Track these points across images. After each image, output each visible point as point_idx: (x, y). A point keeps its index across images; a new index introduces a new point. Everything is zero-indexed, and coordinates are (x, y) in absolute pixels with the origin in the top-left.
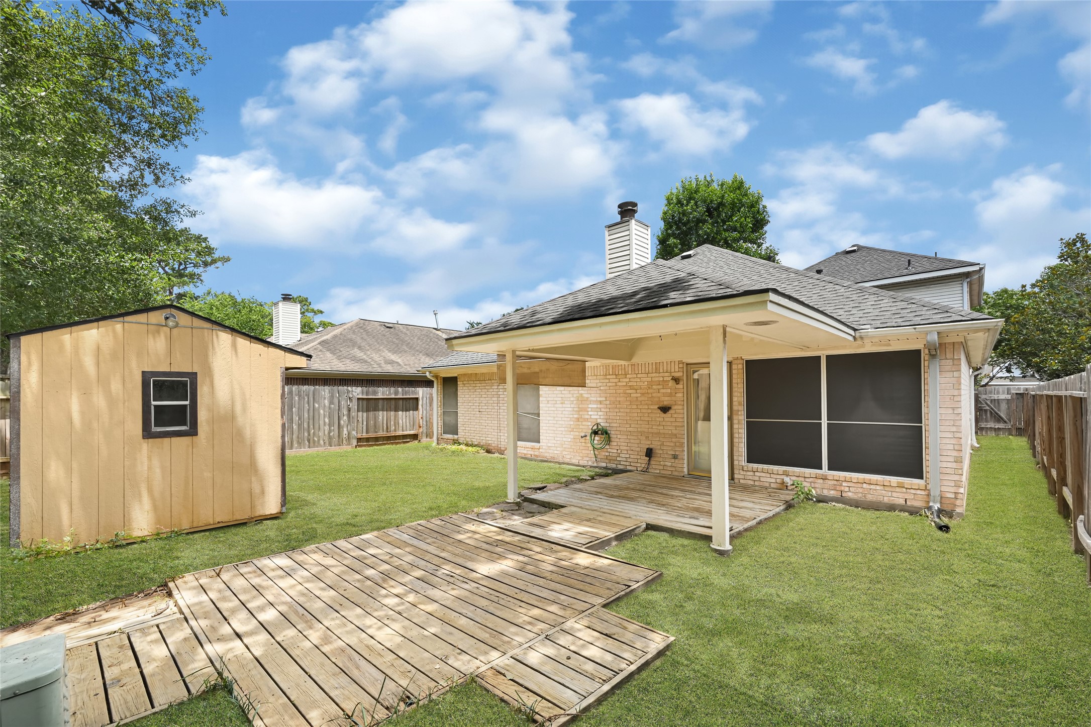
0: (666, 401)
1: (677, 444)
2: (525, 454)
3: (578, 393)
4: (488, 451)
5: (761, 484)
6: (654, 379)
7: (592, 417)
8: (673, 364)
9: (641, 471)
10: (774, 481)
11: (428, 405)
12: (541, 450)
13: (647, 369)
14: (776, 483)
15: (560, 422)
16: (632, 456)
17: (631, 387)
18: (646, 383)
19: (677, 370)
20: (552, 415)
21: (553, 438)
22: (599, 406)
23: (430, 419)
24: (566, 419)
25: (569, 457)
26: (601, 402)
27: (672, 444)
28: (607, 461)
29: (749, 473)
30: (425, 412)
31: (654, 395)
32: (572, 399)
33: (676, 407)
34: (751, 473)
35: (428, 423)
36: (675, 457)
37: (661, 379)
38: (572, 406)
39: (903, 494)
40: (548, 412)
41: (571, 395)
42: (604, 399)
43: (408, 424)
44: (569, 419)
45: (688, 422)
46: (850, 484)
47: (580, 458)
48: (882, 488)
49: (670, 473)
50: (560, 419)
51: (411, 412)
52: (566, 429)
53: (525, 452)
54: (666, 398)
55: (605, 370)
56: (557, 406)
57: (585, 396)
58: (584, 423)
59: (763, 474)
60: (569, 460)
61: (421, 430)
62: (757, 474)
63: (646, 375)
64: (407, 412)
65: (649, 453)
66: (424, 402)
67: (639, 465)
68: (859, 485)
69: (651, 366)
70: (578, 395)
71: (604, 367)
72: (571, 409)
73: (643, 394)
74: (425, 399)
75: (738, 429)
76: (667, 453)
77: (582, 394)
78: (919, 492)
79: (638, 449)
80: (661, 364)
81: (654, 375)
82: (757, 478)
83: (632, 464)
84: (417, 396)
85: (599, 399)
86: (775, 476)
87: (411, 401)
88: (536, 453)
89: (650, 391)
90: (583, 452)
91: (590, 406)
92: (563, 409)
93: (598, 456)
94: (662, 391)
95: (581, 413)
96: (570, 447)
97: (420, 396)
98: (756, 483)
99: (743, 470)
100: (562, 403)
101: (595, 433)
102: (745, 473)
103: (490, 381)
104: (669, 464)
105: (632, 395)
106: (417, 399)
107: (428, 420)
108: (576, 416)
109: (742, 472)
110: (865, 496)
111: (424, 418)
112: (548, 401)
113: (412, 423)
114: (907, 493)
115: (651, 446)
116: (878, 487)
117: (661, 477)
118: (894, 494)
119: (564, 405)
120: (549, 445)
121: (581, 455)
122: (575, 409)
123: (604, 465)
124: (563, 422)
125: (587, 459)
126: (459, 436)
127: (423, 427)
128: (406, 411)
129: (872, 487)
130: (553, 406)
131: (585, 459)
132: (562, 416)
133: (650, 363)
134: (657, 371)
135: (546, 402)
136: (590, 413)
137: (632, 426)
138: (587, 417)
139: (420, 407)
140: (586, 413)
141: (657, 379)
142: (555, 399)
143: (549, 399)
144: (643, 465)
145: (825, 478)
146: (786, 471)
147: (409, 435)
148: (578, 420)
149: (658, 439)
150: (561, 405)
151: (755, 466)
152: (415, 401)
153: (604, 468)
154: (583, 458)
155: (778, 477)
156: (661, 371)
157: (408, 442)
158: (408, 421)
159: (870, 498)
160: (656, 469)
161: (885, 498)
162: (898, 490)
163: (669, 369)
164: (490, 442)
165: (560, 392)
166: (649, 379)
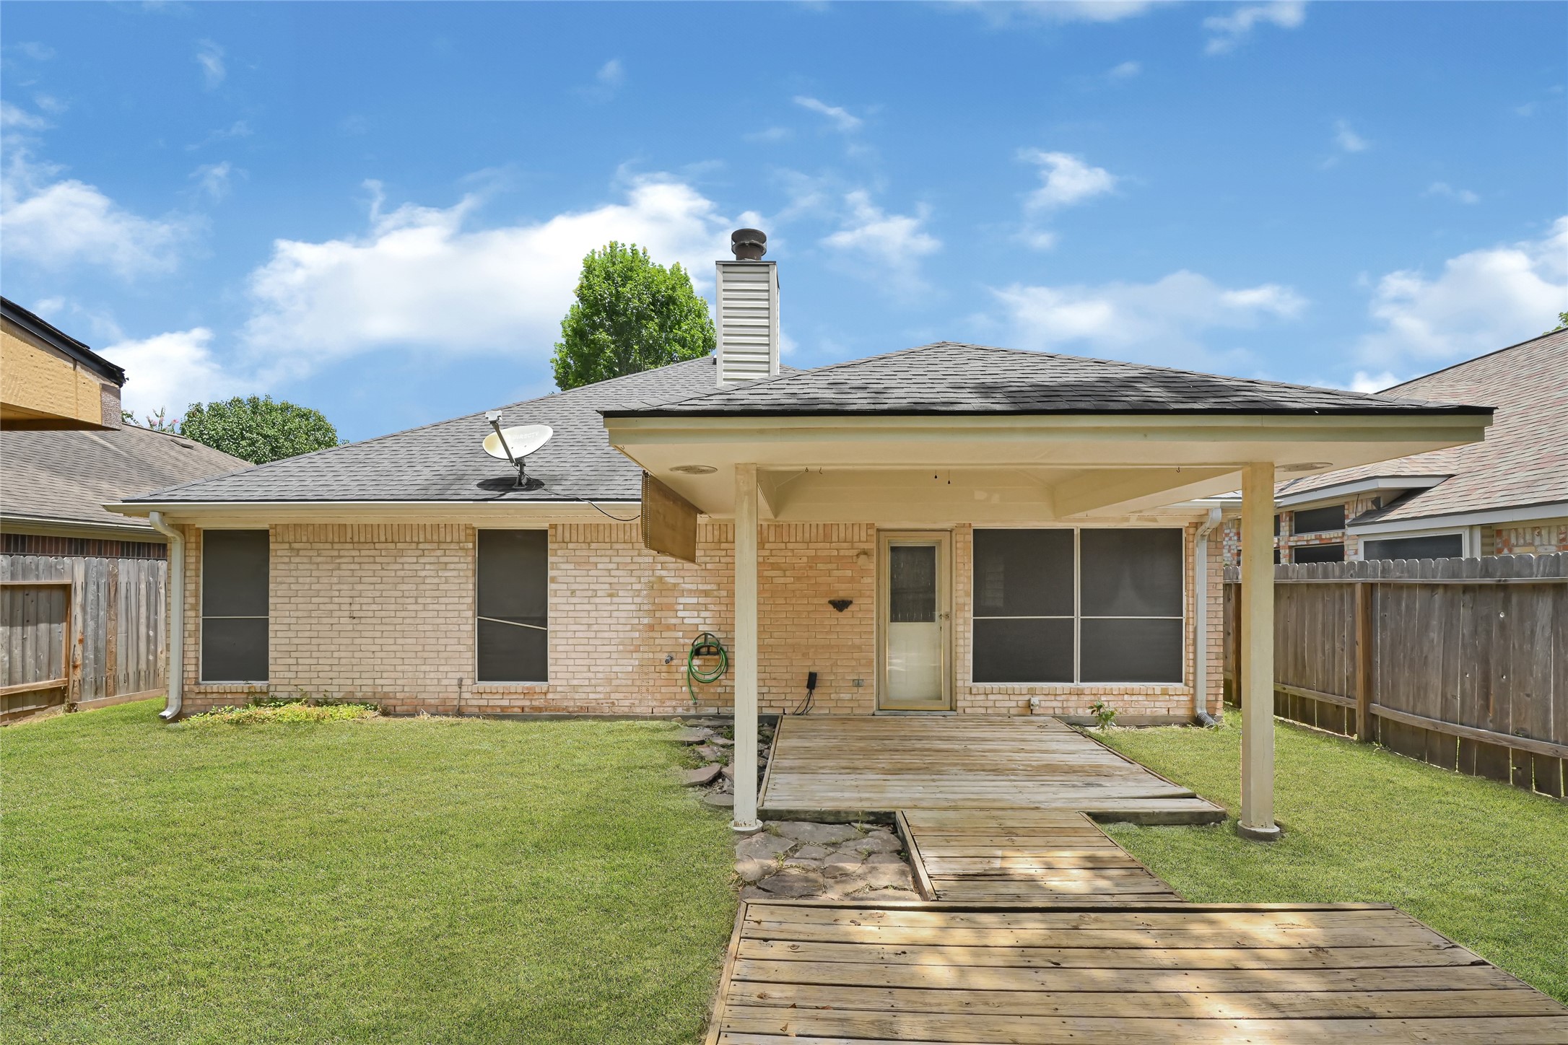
0: (842, 592)
1: (863, 662)
2: (503, 708)
3: (653, 576)
4: (385, 713)
5: (997, 711)
6: (819, 553)
7: (686, 621)
8: (856, 528)
9: (794, 714)
10: (1014, 704)
11: (103, 603)
12: (550, 696)
13: (807, 535)
14: (1018, 707)
15: (606, 635)
16: (774, 690)
17: (775, 566)
18: (805, 559)
19: (863, 538)
20: (585, 621)
21: (585, 669)
22: (702, 600)
23: (108, 642)
24: (620, 628)
25: (627, 703)
26: (706, 593)
27: (854, 663)
28: (720, 703)
29: (979, 698)
30: (91, 624)
31: (820, 580)
32: (637, 587)
33: (861, 601)
34: (983, 697)
35: (102, 655)
36: (858, 684)
37: (835, 553)
38: (637, 600)
39: (1166, 703)
40: (571, 614)
41: (633, 580)
42: (713, 586)
43: (30, 661)
44: (628, 628)
45: (878, 625)
46: (1109, 698)
47: (655, 703)
48: (1144, 698)
49: (848, 711)
50: (606, 628)
51: (43, 627)
52: (621, 648)
53: (505, 703)
54: (844, 586)
55: (716, 533)
56: (597, 600)
57: (672, 580)
58: (665, 634)
59: (1000, 697)
60: (626, 709)
61: (78, 675)
62: (991, 697)
63: (805, 546)
64: (29, 629)
65: (812, 681)
66: (91, 597)
67: (789, 704)
68: (1120, 697)
69: (814, 530)
70: (652, 579)
71: (716, 527)
72: (633, 607)
73: (798, 579)
74: (92, 588)
75: (964, 632)
76: (843, 679)
77: (661, 578)
78: (1182, 698)
79: (788, 676)
80: (835, 528)
81: (821, 545)
82: (991, 704)
83: (773, 703)
84: (66, 581)
85: (701, 587)
86: (1016, 698)
87: (43, 595)
88: (536, 703)
89: (811, 573)
90: (663, 690)
91: (681, 600)
92: (615, 607)
93: (700, 696)
94: (836, 573)
95: (658, 614)
96: (630, 682)
97: (79, 579)
98: (990, 711)
99: (971, 693)
100: (611, 595)
101: (697, 652)
102: (973, 698)
103: (392, 546)
104: (848, 696)
105: (775, 580)
106: (66, 589)
107: (101, 644)
108: (646, 621)
109: (969, 697)
110: (1126, 711)
111: (90, 643)
112: (573, 592)
113: (44, 658)
114: (1170, 700)
115: (813, 670)
116: (1141, 698)
117: (832, 719)
118: (1158, 704)
119: (615, 600)
120: (575, 682)
121: (658, 696)
122: (646, 607)
123: (713, 711)
124: (614, 635)
125: (674, 703)
126: (271, 681)
127: (84, 666)
128: (25, 623)
129: (1134, 698)
130: (586, 601)
131: (668, 703)
132: (609, 621)
133: (814, 524)
134: (827, 538)
135: (569, 593)
136: (680, 614)
137: (775, 635)
138: (673, 621)
139: (76, 610)
140: (671, 614)
141: (826, 553)
142: (592, 587)
143: (574, 587)
144: (796, 704)
145: (1080, 693)
146: (1032, 688)
147: (35, 692)
148: (651, 628)
149: (827, 656)
150: (608, 600)
151: (988, 685)
152: (57, 596)
153: (714, 716)
154: (662, 701)
155: (1021, 698)
156: (835, 538)
157: (31, 712)
158: (29, 653)
159: (1131, 712)
160: (821, 707)
161: (1148, 710)
162: (1161, 698)
163: (849, 537)
164: (386, 689)
165: (606, 573)
166: (812, 553)
